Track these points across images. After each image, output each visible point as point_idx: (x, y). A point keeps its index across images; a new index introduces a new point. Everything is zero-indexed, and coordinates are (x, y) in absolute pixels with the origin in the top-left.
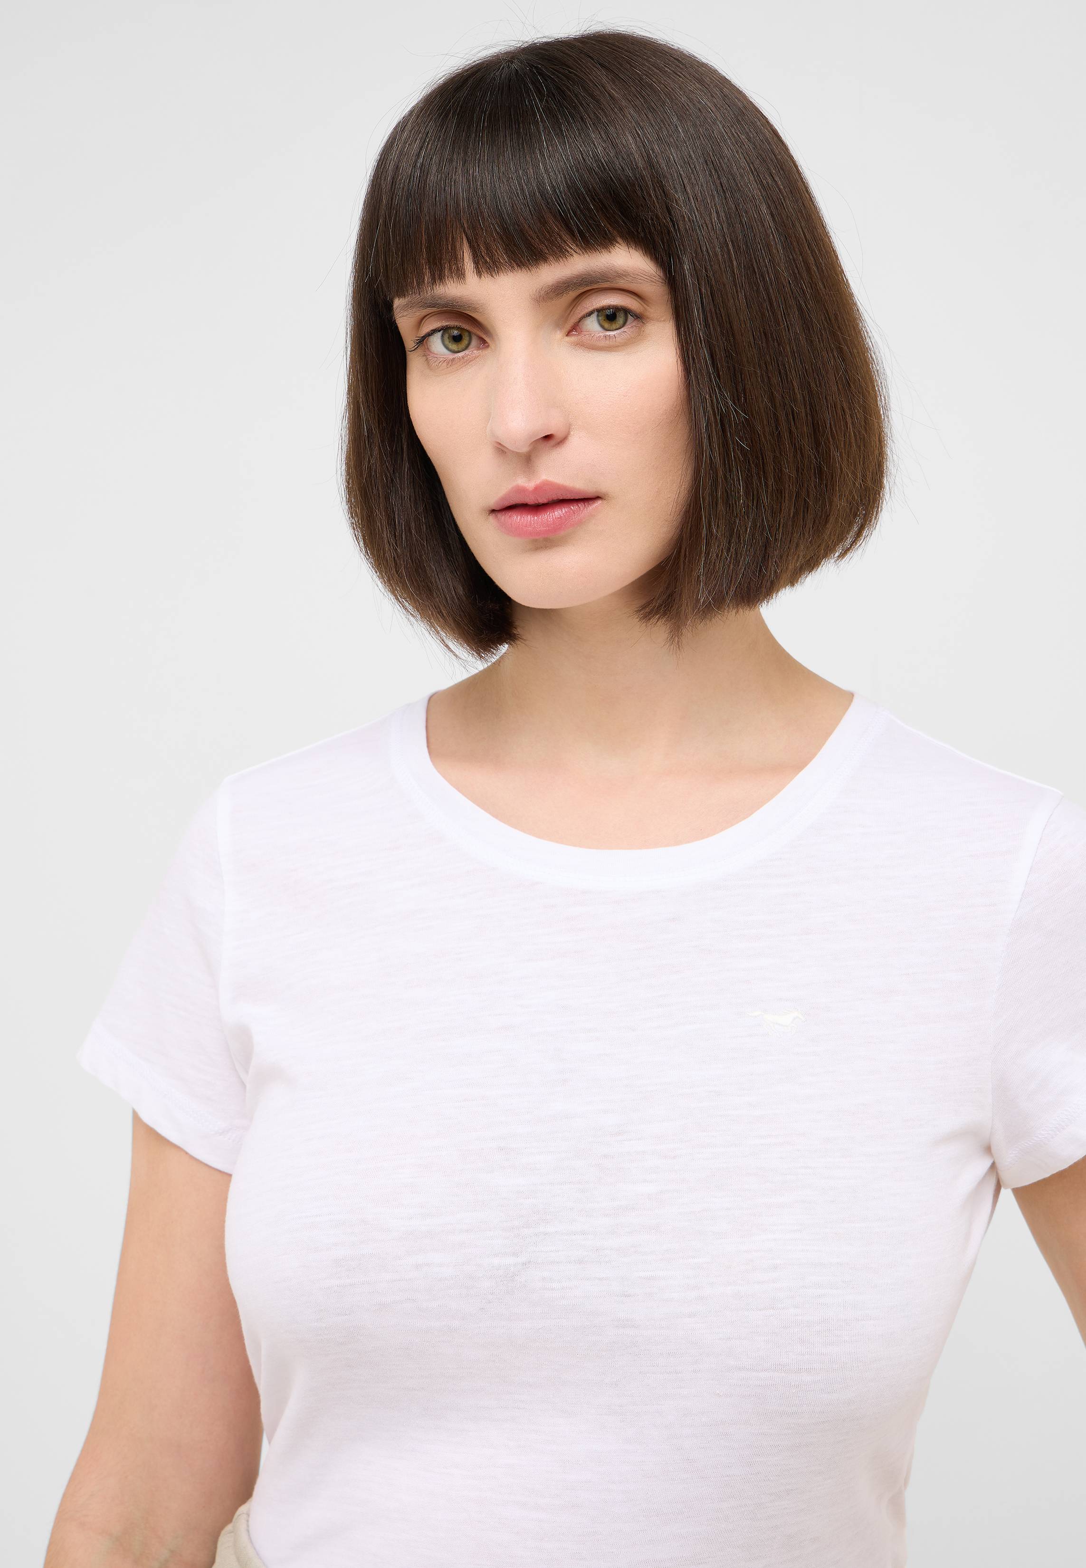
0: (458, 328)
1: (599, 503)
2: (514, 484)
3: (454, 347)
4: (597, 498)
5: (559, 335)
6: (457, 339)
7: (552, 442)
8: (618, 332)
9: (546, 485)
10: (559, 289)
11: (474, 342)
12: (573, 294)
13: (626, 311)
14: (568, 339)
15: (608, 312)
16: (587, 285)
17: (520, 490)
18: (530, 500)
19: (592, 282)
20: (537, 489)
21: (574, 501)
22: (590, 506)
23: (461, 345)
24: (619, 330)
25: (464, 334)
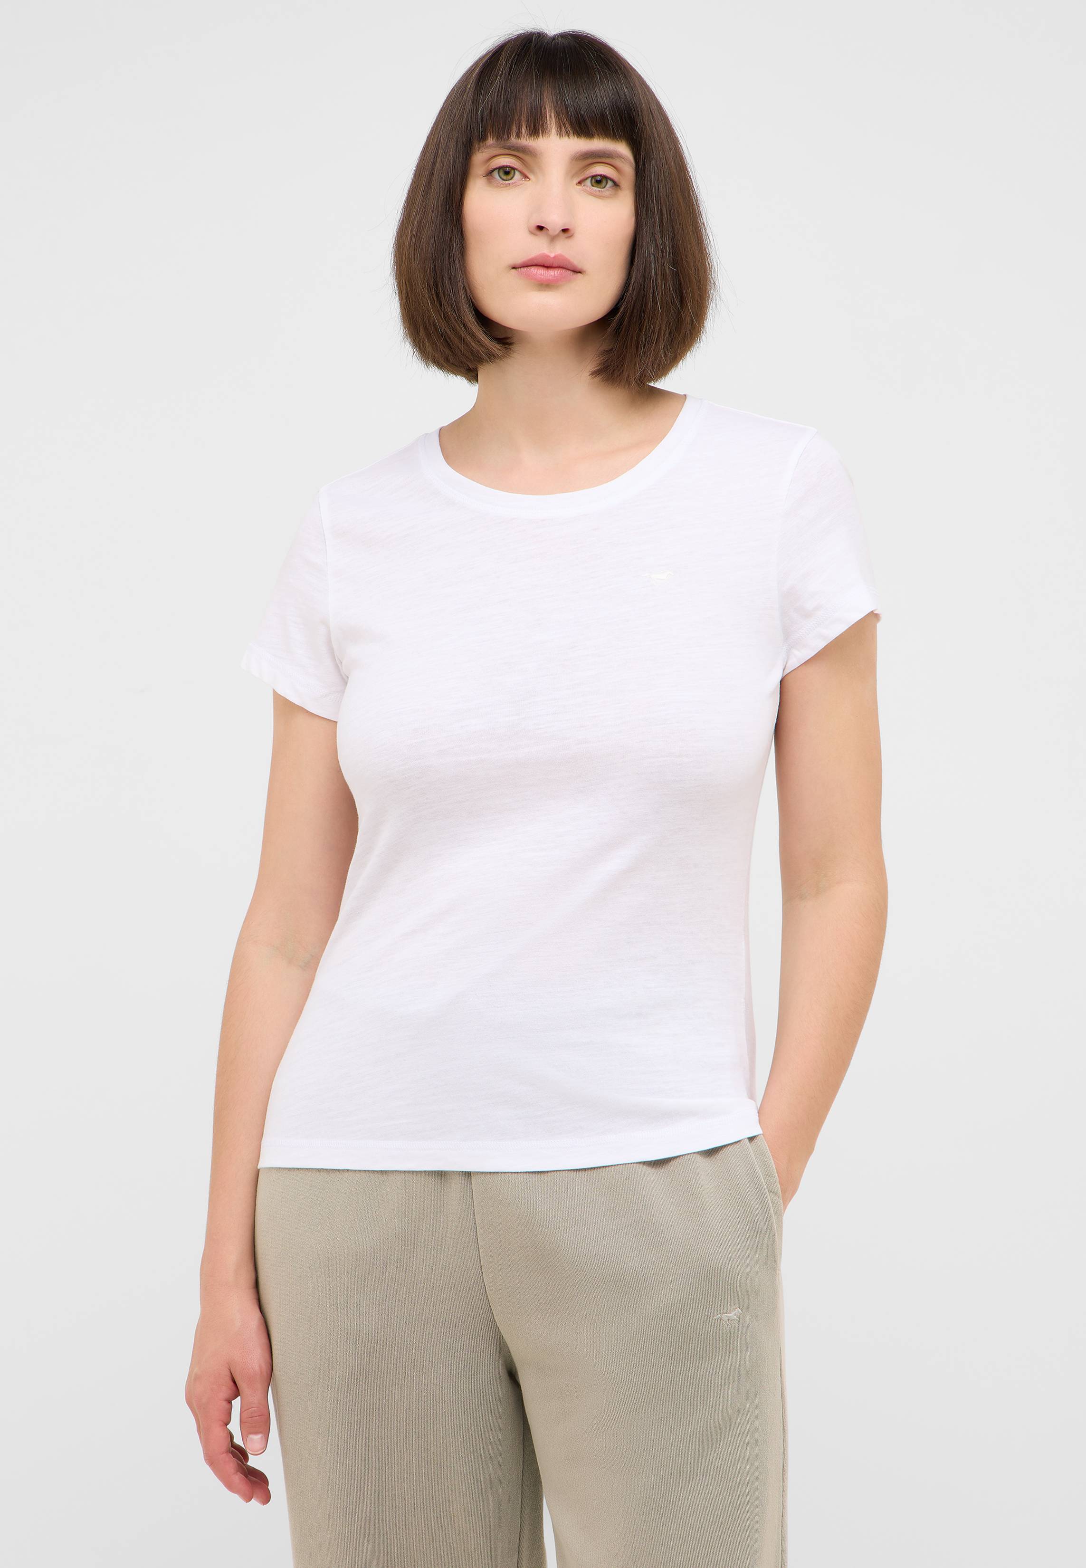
2: (542, 252)
4: (581, 272)
5: (572, 183)
9: (560, 256)
10: (586, 155)
12: (589, 161)
13: (608, 179)
14: (576, 187)
16: (599, 158)
17: (547, 257)
18: (547, 264)
19: (602, 157)
20: (555, 257)
21: (570, 270)
22: (575, 275)
23: (509, 177)
24: (604, 189)
25: (513, 171)
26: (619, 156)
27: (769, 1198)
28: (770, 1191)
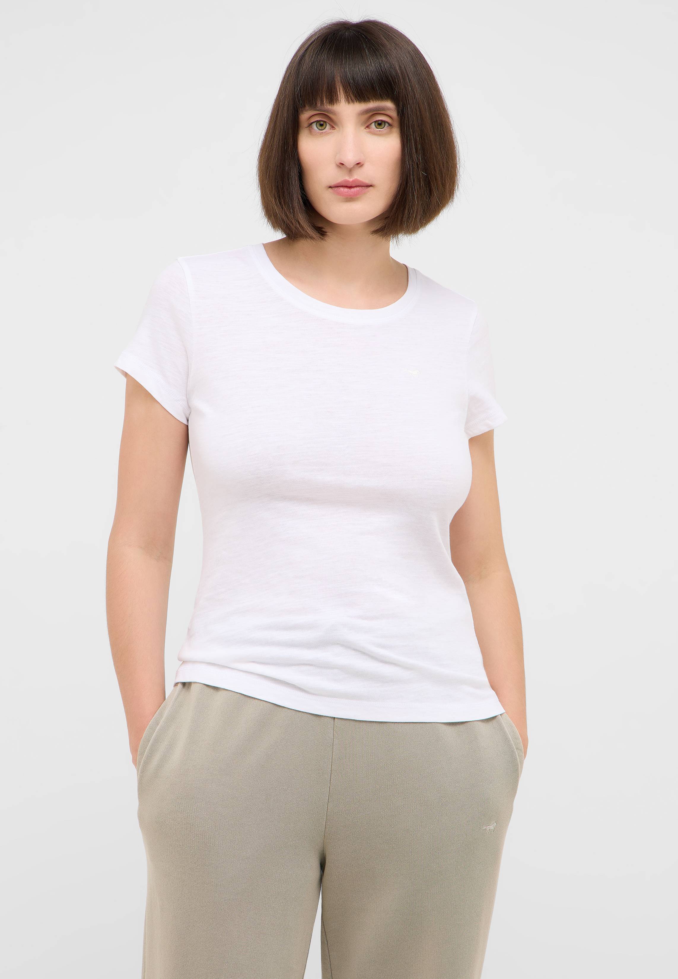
0: (323, 121)
1: (371, 188)
2: (345, 179)
3: (320, 128)
4: (371, 186)
5: (363, 128)
6: (321, 125)
7: (359, 165)
8: (381, 129)
9: (356, 180)
10: (367, 111)
11: (328, 127)
12: (371, 114)
13: (385, 122)
14: (365, 130)
15: (380, 122)
16: (377, 111)
17: (348, 181)
18: (349, 185)
19: (379, 110)
20: (353, 181)
21: (364, 186)
22: (368, 188)
23: (323, 128)
24: (383, 129)
25: (325, 124)
26: (389, 109)
27: (517, 753)
28: (517, 749)
